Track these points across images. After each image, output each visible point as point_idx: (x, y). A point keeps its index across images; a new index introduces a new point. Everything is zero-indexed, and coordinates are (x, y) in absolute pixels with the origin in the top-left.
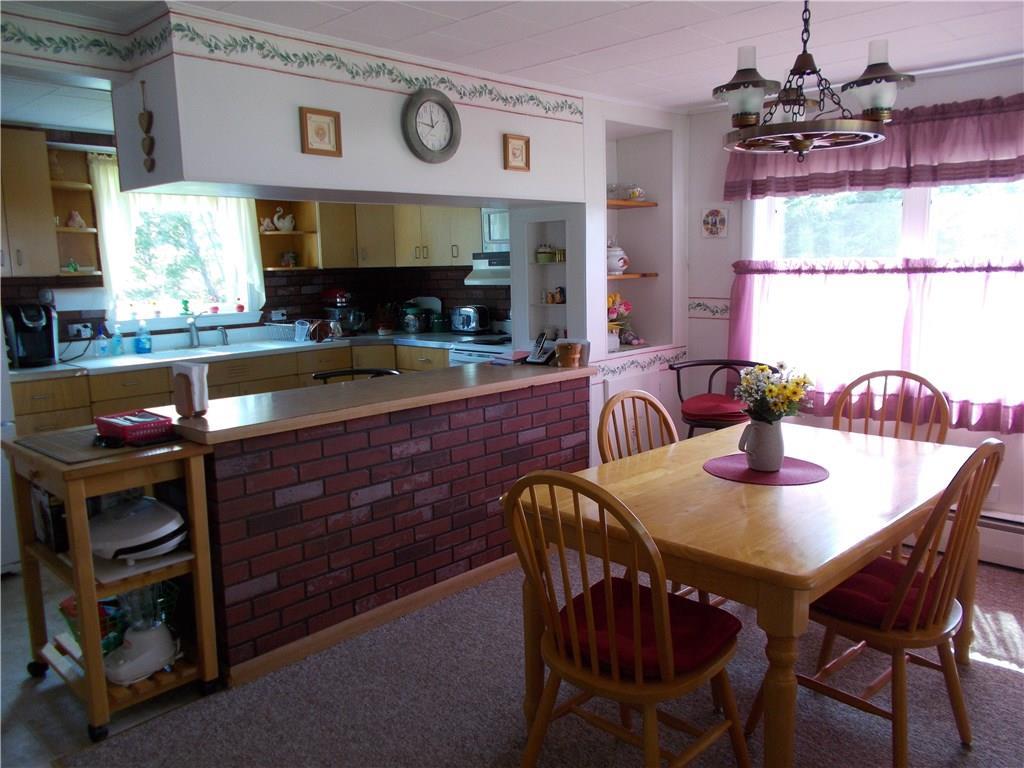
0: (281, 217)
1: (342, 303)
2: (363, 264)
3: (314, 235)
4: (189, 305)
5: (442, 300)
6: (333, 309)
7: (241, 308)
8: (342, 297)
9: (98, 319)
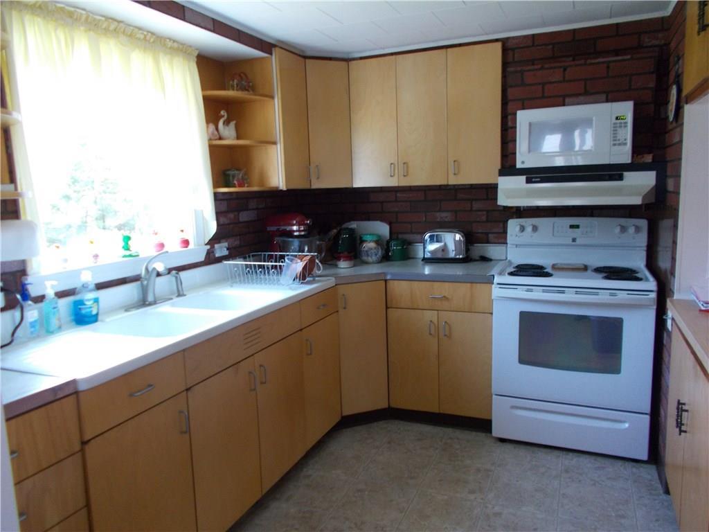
0: (227, 123)
1: (299, 231)
2: (316, 185)
3: (274, 146)
4: (130, 242)
5: (390, 224)
6: (290, 239)
7: (186, 243)
8: (299, 224)
9: (13, 274)
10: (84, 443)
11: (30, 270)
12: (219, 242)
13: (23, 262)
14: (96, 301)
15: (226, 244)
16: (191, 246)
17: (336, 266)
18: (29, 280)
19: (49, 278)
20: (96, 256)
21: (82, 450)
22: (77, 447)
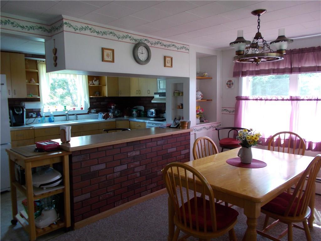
0: (95, 81)
1: (113, 107)
2: (120, 95)
3: (105, 86)
4: (66, 107)
5: (144, 107)
6: (110, 109)
7: (82, 109)
9: (38, 111)
10: (35, 137)
11: (41, 110)
12: (93, 109)
13: (40, 109)
14: (54, 118)
15: (95, 110)
16: (84, 109)
17: (124, 117)
18: (41, 113)
19: (44, 113)
20: (57, 110)
21: (34, 139)
22: (34, 137)
